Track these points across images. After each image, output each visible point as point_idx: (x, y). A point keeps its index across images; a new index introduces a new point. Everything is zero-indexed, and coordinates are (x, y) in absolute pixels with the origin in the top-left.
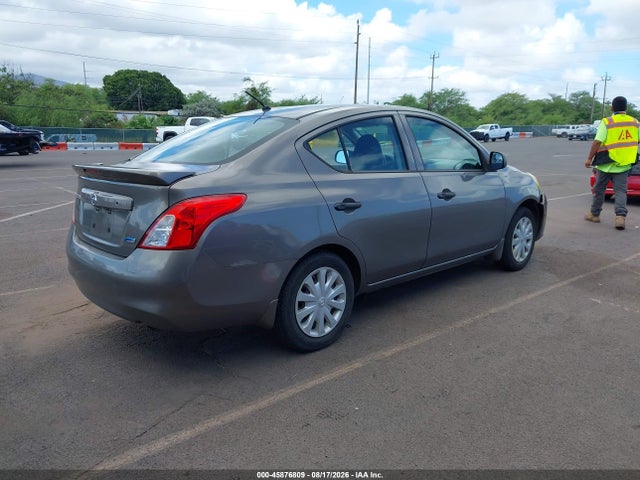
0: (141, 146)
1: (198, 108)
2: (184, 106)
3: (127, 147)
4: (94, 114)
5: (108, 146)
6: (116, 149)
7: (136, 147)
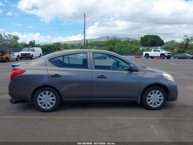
0: (141, 57)
1: (167, 46)
2: (163, 45)
3: (137, 57)
4: (134, 48)
5: (131, 57)
6: (133, 58)
7: (139, 58)
